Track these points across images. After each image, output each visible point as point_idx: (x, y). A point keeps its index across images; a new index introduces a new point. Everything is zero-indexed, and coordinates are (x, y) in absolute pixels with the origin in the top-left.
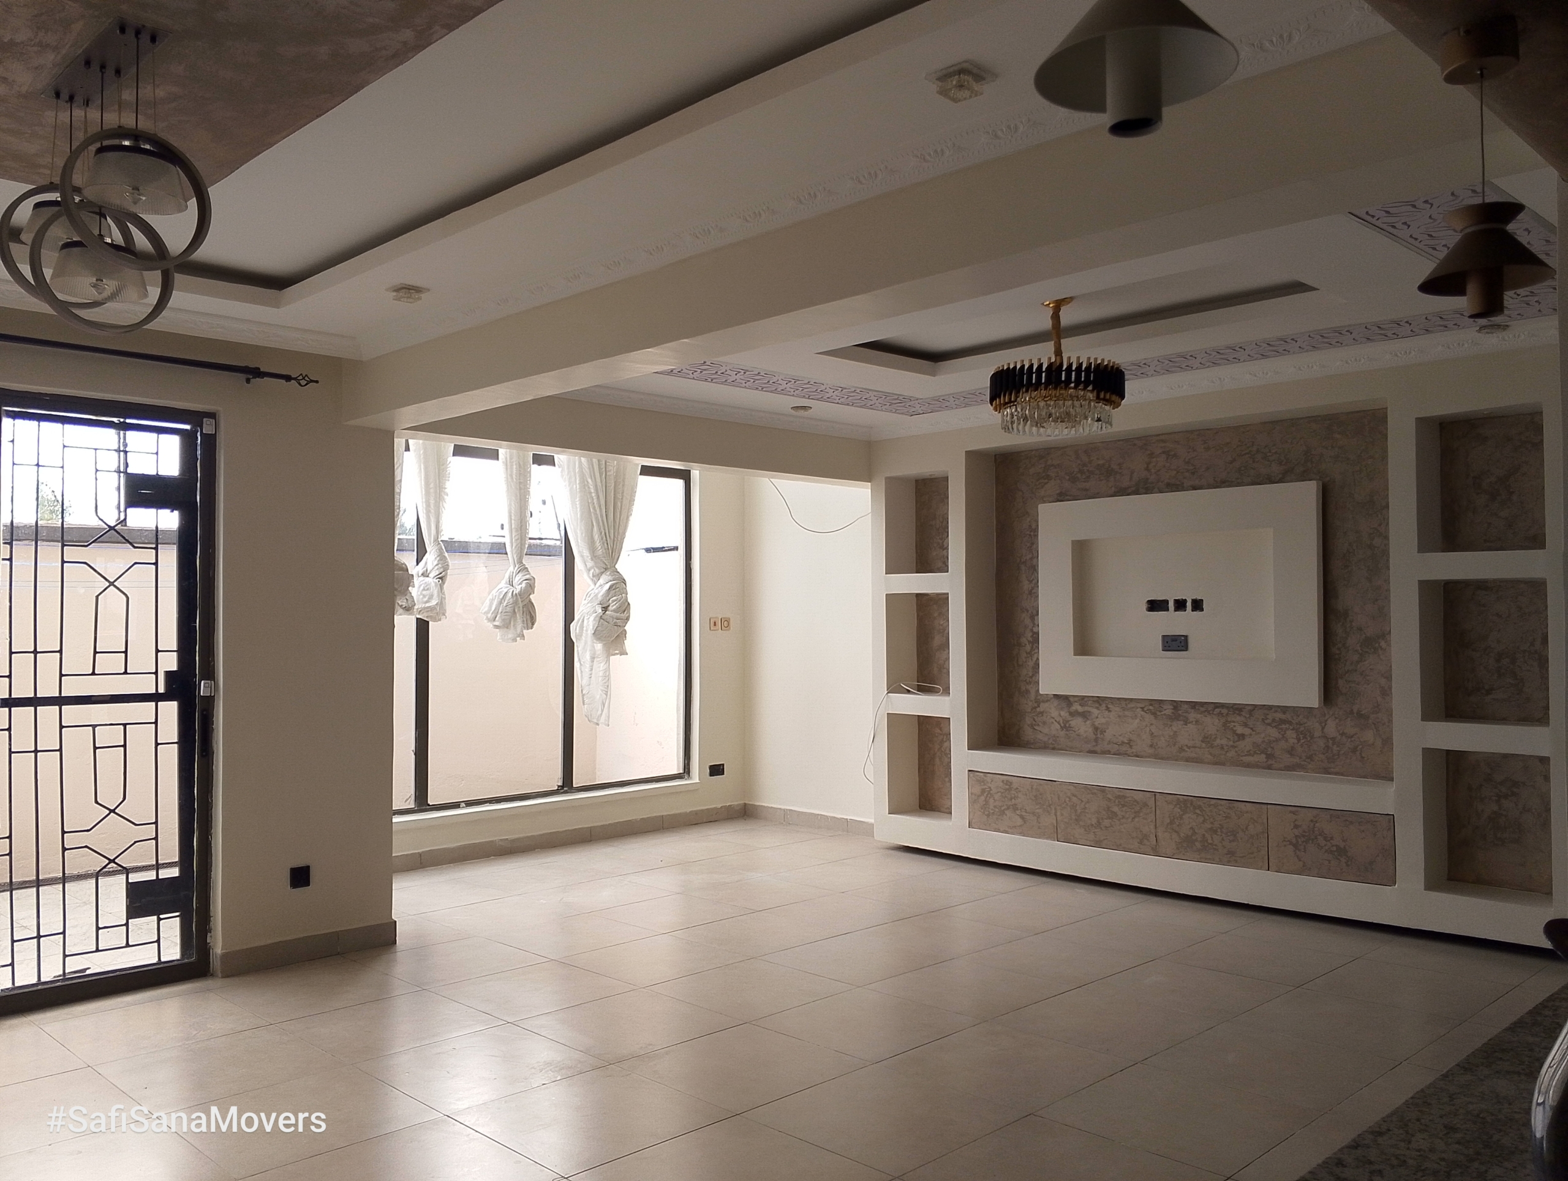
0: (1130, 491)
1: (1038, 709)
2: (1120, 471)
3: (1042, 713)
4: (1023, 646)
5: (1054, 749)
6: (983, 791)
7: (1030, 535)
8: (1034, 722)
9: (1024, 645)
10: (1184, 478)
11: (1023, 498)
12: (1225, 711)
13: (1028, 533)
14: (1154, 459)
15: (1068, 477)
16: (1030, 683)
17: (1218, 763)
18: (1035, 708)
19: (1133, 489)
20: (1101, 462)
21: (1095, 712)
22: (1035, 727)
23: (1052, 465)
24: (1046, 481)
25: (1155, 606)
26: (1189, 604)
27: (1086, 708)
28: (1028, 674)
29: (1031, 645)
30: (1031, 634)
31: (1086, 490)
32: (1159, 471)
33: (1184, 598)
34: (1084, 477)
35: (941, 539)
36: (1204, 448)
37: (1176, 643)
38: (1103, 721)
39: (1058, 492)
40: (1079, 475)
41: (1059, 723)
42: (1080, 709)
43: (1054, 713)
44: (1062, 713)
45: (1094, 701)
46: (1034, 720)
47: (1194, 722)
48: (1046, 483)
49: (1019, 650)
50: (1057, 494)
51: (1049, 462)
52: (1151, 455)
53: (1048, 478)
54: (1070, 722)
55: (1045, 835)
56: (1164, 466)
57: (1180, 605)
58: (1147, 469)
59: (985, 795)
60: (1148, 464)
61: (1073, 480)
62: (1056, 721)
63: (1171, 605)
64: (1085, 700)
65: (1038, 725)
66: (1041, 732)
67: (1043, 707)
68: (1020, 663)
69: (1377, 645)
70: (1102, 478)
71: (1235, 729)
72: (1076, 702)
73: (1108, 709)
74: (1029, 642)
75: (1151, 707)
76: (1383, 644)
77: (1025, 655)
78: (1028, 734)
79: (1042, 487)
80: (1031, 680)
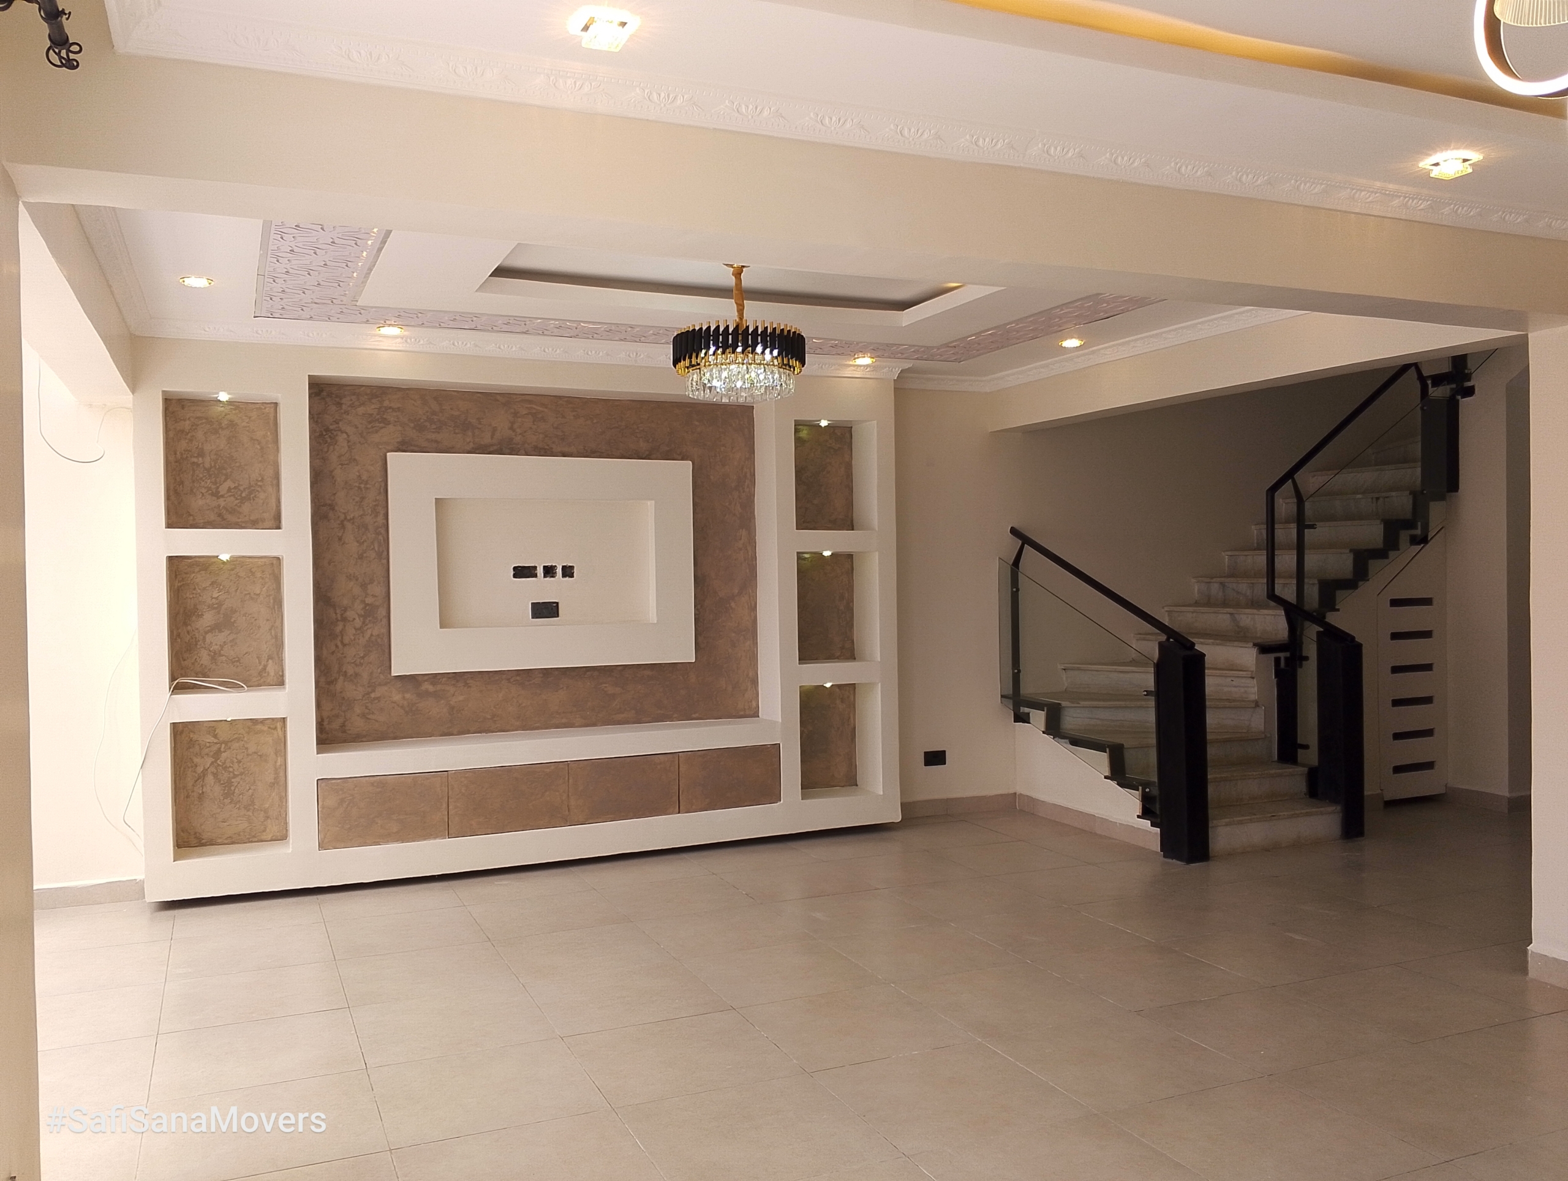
0: (491, 449)
1: (373, 695)
2: (480, 426)
3: (378, 699)
4: (349, 621)
5: (395, 738)
6: (342, 801)
7: (359, 488)
8: (367, 711)
9: (351, 619)
10: (553, 443)
11: (349, 442)
12: (596, 673)
13: (357, 485)
14: (520, 420)
15: (412, 425)
16: (361, 664)
17: (590, 722)
18: (368, 693)
19: (495, 448)
20: (456, 413)
21: (452, 689)
22: (369, 717)
23: (390, 408)
24: (381, 425)
25: (522, 572)
26: (559, 571)
27: (439, 687)
28: (358, 655)
29: (362, 619)
30: (362, 606)
31: (437, 442)
32: (525, 432)
33: (554, 565)
34: (435, 427)
35: (215, 483)
36: (574, 416)
37: (545, 610)
38: (461, 698)
39: (399, 439)
40: (427, 424)
41: (402, 707)
42: (431, 688)
43: (397, 697)
44: (408, 696)
45: (450, 678)
46: (367, 707)
47: (565, 688)
48: (382, 428)
49: (345, 626)
50: (398, 442)
51: (386, 403)
52: (516, 414)
53: (387, 423)
54: (417, 705)
55: (432, 835)
56: (531, 428)
57: (549, 571)
58: (511, 428)
59: (345, 806)
60: (513, 423)
61: (420, 428)
62: (398, 705)
63: (540, 571)
64: (438, 677)
65: (373, 713)
66: (377, 721)
67: (380, 691)
68: (346, 640)
69: (728, 605)
70: (457, 431)
71: (605, 689)
72: (426, 681)
73: (466, 685)
74: (360, 616)
75: (518, 678)
76: (733, 604)
77: (354, 631)
78: (358, 724)
79: (377, 432)
80: (362, 661)
